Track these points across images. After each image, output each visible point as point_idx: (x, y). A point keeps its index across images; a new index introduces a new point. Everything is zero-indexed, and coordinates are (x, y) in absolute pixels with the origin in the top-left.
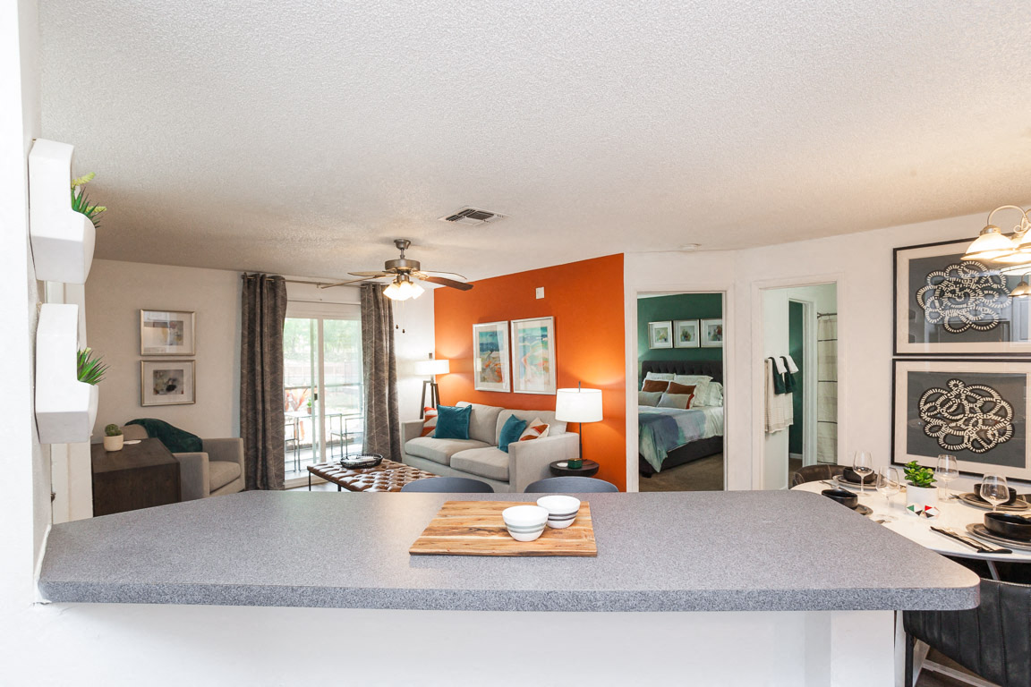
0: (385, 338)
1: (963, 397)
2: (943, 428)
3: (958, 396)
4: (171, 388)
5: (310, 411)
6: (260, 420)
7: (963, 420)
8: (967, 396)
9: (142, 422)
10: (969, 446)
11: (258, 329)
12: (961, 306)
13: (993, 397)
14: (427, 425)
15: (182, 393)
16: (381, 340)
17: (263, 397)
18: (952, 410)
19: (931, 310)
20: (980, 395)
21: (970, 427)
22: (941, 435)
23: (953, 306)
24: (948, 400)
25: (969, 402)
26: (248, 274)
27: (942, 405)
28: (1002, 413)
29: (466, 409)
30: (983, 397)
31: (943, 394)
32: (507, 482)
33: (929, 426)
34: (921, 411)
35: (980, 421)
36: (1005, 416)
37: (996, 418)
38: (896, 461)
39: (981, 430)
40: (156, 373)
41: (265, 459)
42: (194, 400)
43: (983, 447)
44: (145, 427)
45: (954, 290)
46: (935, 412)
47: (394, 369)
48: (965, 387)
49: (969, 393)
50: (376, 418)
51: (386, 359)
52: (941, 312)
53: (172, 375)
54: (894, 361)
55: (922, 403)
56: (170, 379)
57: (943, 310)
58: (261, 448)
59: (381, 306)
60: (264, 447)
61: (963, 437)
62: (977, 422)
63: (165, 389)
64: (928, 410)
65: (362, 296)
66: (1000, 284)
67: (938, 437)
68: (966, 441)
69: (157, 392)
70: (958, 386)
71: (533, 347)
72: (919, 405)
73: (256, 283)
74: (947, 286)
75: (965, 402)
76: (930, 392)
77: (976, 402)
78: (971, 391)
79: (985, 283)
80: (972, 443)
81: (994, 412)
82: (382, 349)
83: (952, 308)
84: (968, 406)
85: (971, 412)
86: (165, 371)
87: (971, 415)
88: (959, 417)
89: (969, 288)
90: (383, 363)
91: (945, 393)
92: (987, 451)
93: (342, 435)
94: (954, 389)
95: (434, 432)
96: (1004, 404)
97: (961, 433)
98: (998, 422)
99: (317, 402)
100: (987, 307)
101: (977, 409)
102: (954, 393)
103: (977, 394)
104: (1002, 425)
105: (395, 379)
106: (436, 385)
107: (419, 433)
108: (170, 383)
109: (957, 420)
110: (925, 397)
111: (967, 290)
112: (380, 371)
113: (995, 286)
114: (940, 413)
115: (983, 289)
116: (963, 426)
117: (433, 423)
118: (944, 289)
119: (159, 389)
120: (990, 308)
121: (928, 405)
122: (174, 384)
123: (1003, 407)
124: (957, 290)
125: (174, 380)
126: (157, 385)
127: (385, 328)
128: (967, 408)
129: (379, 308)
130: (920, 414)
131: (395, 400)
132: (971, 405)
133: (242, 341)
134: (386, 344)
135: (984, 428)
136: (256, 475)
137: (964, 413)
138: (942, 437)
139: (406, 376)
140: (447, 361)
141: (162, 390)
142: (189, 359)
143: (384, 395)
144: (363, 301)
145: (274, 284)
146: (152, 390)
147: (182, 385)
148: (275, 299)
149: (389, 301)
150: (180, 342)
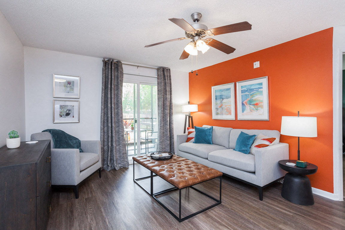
0: (168, 93)
4: (68, 114)
5: (133, 128)
6: (110, 131)
9: (49, 131)
11: (109, 86)
14: (190, 136)
15: (73, 117)
16: (166, 94)
17: (111, 120)
26: (106, 60)
29: (210, 129)
32: (254, 173)
40: (61, 106)
41: (112, 151)
42: (79, 121)
44: (51, 133)
47: (172, 109)
50: (164, 132)
51: (168, 104)
53: (69, 108)
56: (67, 110)
58: (110, 145)
59: (166, 78)
60: (112, 145)
63: (65, 114)
65: (158, 73)
69: (61, 116)
71: (251, 95)
73: (109, 63)
82: (166, 99)
86: (65, 106)
90: (167, 106)
93: (146, 139)
95: (193, 140)
99: (136, 124)
105: (172, 114)
106: (192, 117)
107: (186, 140)
108: (68, 112)
112: (166, 109)
117: (193, 135)
119: (62, 114)
122: (70, 112)
125: (69, 110)
126: (61, 112)
127: (168, 89)
129: (165, 79)
131: (172, 124)
133: (102, 91)
134: (168, 96)
136: (108, 159)
139: (177, 113)
140: (197, 105)
141: (64, 115)
142: (77, 100)
143: (167, 121)
144: (158, 75)
145: (117, 65)
146: (59, 115)
147: (73, 113)
148: (118, 72)
149: (170, 76)
150: (72, 91)
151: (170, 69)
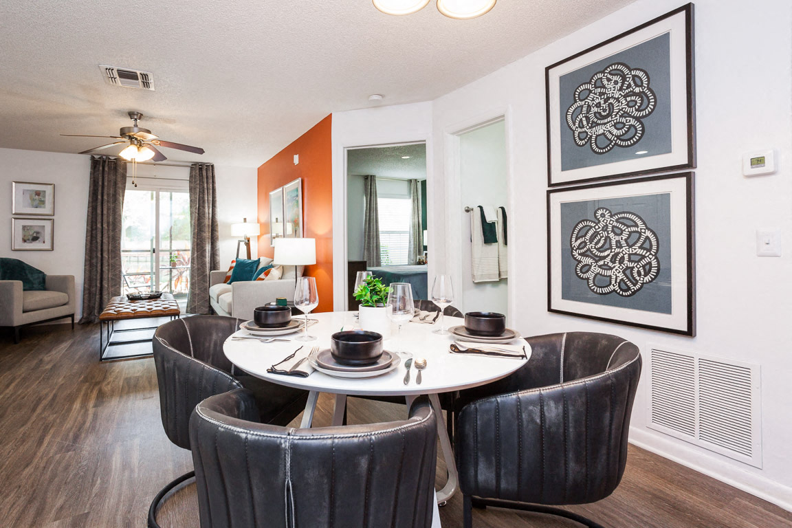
0: (206, 205)
1: (610, 229)
2: (593, 268)
3: (605, 228)
4: (35, 239)
7: (610, 257)
8: (613, 227)
10: (617, 288)
11: (100, 197)
12: (606, 121)
13: (637, 226)
15: (44, 242)
17: (102, 247)
18: (600, 245)
19: (579, 130)
20: (625, 225)
21: (617, 264)
22: (590, 275)
23: (599, 122)
24: (596, 234)
25: (616, 234)
26: (98, 157)
27: (591, 240)
28: (647, 245)
29: (256, 261)
30: (628, 226)
31: (591, 227)
33: (580, 265)
34: (572, 249)
35: (626, 256)
36: (649, 250)
37: (640, 252)
38: (552, 308)
39: (627, 268)
40: (24, 227)
41: (101, 294)
42: (53, 248)
43: (629, 289)
45: (600, 103)
46: (585, 249)
47: (216, 231)
48: (611, 216)
49: (615, 224)
50: (198, 269)
52: (588, 131)
53: (36, 229)
54: (549, 192)
55: (574, 239)
56: (35, 232)
57: (590, 128)
59: (205, 180)
61: (610, 276)
62: (623, 258)
63: (31, 238)
64: (579, 248)
65: (190, 173)
66: (642, 86)
67: (588, 279)
68: (613, 282)
69: (25, 241)
70: (604, 216)
72: (571, 242)
73: (100, 162)
74: (593, 100)
75: (612, 235)
76: (581, 226)
77: (621, 234)
78: (617, 221)
79: (627, 88)
80: (619, 283)
81: (639, 245)
82: (204, 214)
83: (599, 124)
84: (614, 239)
85: (617, 247)
86: (31, 226)
87: (617, 250)
88: (606, 253)
89: (612, 97)
90: (205, 226)
91: (593, 225)
92: (634, 293)
94: (601, 219)
95: (230, 280)
96: (648, 234)
97: (609, 273)
98: (643, 257)
99: (154, 255)
100: (630, 116)
101: (623, 242)
102: (601, 225)
103: (623, 224)
104: (647, 260)
105: (217, 238)
106: (248, 244)
107: (222, 280)
108: (35, 235)
109: (605, 257)
110: (576, 232)
111: (611, 101)
113: (637, 90)
114: (589, 250)
115: (625, 96)
116: (610, 264)
118: (591, 103)
119: (26, 239)
120: (633, 117)
121: (579, 241)
122: (38, 235)
123: (647, 238)
124: (602, 102)
125: (38, 233)
126: (25, 236)
128: (614, 242)
130: (572, 252)
132: (617, 238)
135: (631, 265)
136: (95, 306)
137: (611, 248)
138: (592, 278)
139: (225, 237)
140: (259, 225)
141: (29, 240)
142: (49, 218)
144: (191, 177)
145: (115, 163)
146: (21, 240)
147: (44, 237)
148: (116, 175)
149: (213, 177)
150: (42, 206)
151: (212, 166)
